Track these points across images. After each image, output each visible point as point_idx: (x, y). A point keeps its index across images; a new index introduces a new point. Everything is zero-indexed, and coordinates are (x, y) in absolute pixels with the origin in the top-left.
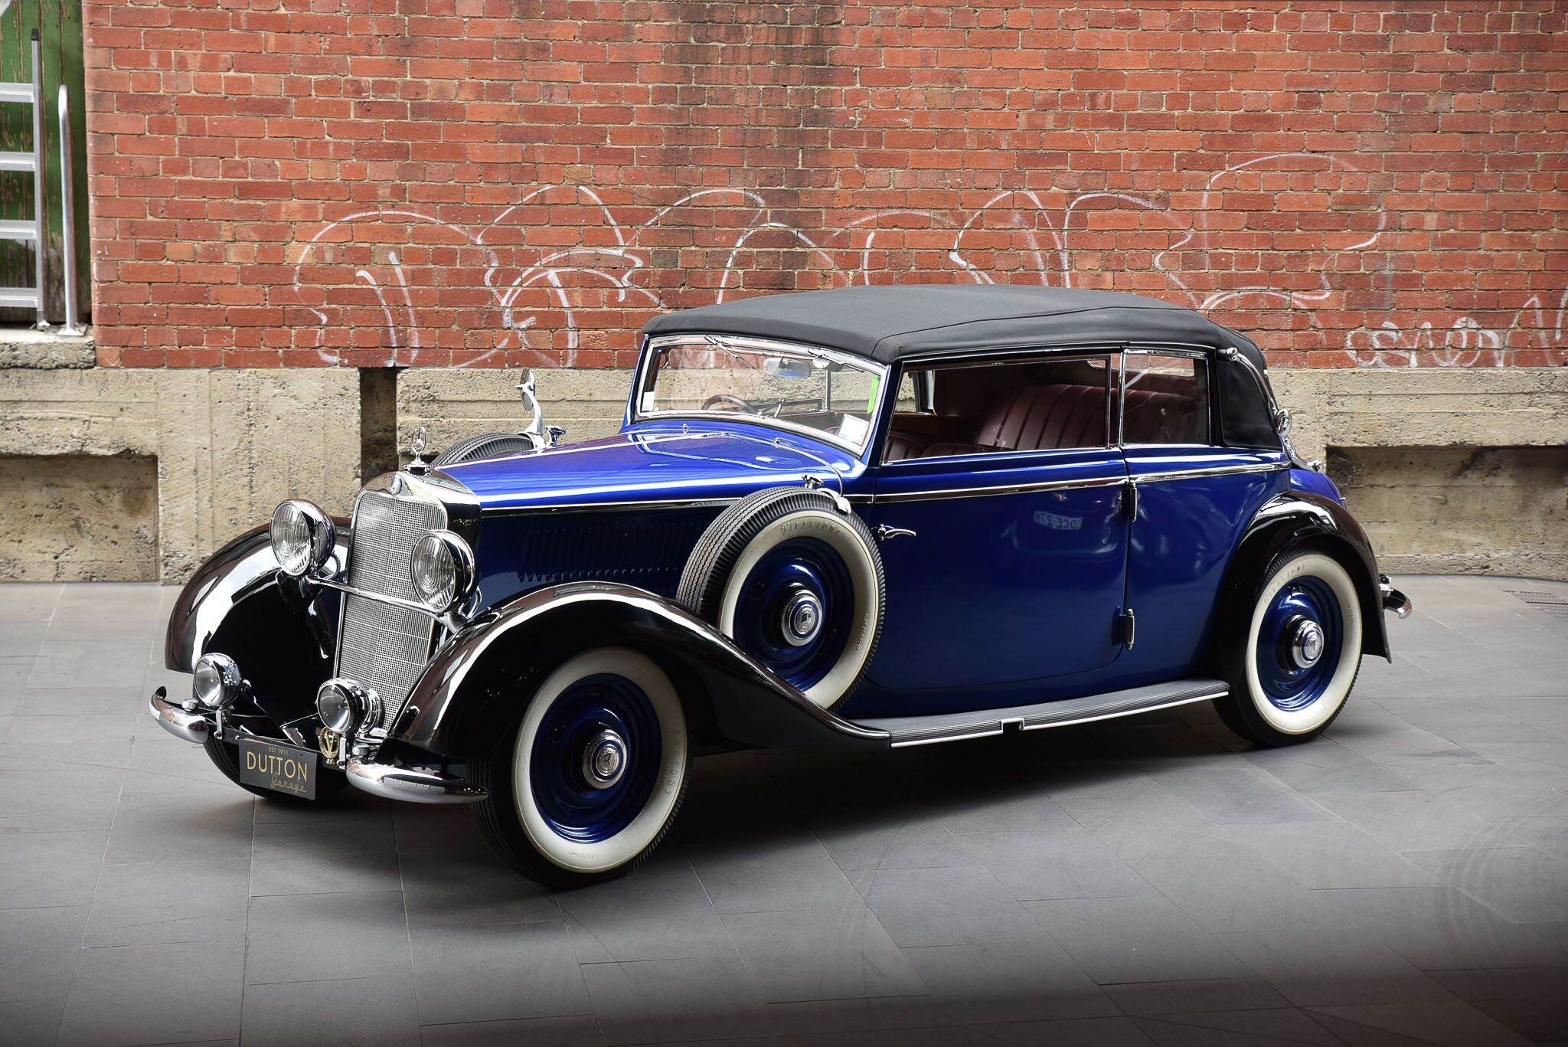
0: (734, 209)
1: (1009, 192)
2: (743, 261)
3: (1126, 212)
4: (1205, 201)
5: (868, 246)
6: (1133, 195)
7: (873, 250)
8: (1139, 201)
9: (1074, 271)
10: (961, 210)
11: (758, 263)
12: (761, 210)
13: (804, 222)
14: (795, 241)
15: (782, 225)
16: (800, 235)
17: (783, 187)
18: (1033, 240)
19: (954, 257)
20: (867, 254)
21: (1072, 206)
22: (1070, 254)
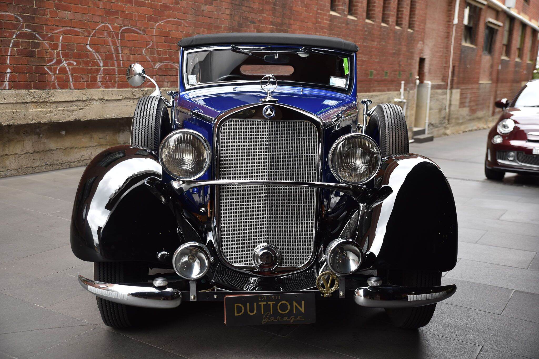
0: (10, 22)
1: (103, 24)
2: (16, 44)
3: (135, 34)
4: (154, 32)
5: (60, 41)
6: (137, 29)
7: (62, 43)
8: (138, 31)
9: (122, 54)
10: (89, 30)
11: (22, 46)
12: (21, 23)
13: (38, 30)
14: (35, 38)
15: (29, 30)
16: (36, 35)
17: (29, 15)
18: (111, 42)
19: (88, 47)
20: (60, 44)
21: (121, 31)
22: (121, 48)
